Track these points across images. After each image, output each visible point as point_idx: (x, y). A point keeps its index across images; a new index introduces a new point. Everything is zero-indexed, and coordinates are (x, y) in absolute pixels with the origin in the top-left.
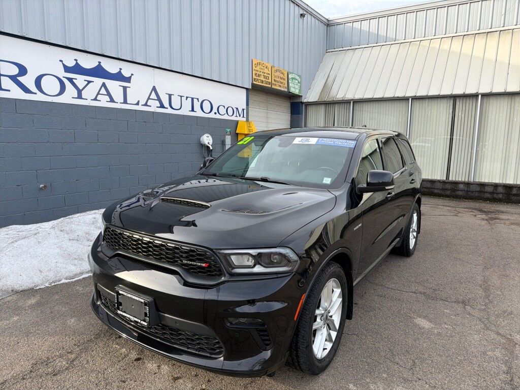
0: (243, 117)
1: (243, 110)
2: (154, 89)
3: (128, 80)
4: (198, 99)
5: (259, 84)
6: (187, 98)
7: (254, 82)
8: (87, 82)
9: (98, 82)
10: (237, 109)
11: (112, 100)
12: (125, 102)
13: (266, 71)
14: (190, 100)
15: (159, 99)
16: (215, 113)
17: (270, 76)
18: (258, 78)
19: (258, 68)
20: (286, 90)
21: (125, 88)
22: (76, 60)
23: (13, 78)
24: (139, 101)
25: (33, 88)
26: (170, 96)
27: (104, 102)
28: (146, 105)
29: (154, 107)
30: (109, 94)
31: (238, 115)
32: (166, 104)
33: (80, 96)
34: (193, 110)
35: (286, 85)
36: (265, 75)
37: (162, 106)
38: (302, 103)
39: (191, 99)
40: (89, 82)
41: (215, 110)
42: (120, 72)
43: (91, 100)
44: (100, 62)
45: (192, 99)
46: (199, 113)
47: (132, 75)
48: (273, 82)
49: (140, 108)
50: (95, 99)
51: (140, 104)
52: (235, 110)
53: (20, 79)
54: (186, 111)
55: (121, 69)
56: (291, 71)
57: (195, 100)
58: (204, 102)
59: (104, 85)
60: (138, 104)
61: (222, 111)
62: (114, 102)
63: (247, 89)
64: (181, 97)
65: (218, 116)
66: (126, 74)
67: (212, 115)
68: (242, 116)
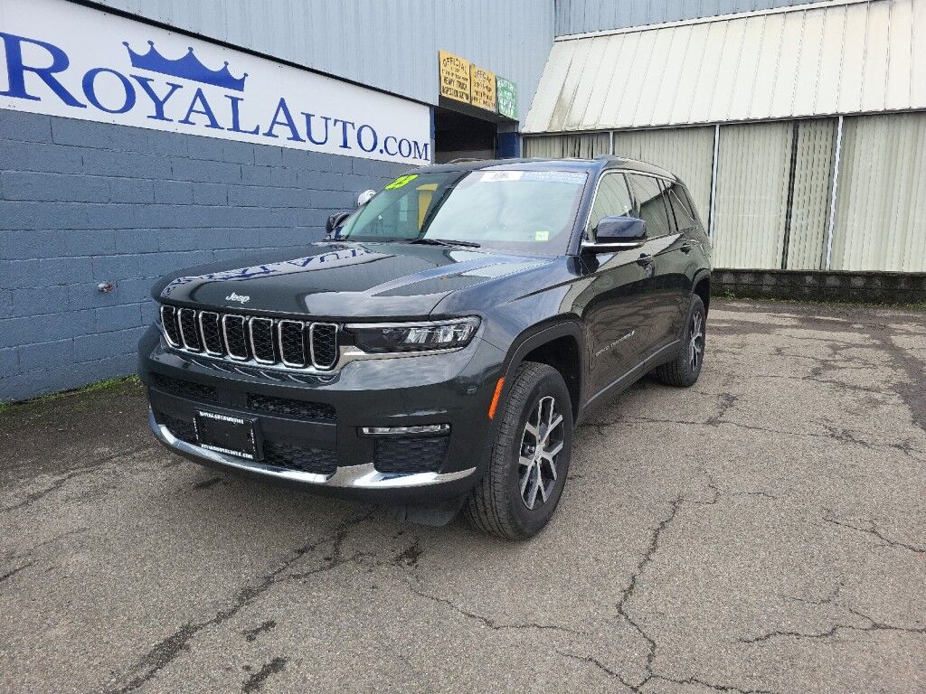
0: (426, 159)
1: (426, 145)
2: (282, 104)
3: (239, 85)
4: (353, 124)
5: (450, 97)
6: (336, 121)
7: (444, 95)
8: (171, 87)
9: (190, 86)
10: (416, 143)
11: (214, 124)
12: (236, 128)
13: (461, 74)
14: (340, 125)
15: (291, 124)
16: (381, 151)
17: (468, 83)
18: (449, 86)
19: (448, 68)
20: (493, 109)
21: (235, 101)
22: (151, 43)
23: (45, 74)
24: (258, 127)
25: (80, 95)
26: (308, 117)
27: (200, 127)
28: (269, 134)
29: (283, 138)
30: (208, 112)
31: (417, 156)
32: (302, 133)
33: (160, 115)
34: (345, 145)
35: (494, 101)
36: (461, 81)
37: (296, 137)
38: (519, 134)
40: (175, 87)
41: (380, 146)
42: (225, 69)
43: (180, 121)
44: (191, 49)
45: (344, 124)
46: (355, 151)
47: (246, 75)
48: (474, 94)
49: (260, 139)
50: (186, 121)
51: (261, 132)
52: (413, 145)
53: (56, 76)
54: (333, 147)
55: (226, 63)
56: (501, 75)
57: (349, 126)
59: (199, 94)
60: (256, 132)
61: (393, 147)
62: (217, 126)
63: (430, 106)
64: (326, 119)
65: (385, 157)
66: (236, 74)
67: (375, 155)
68: (424, 157)
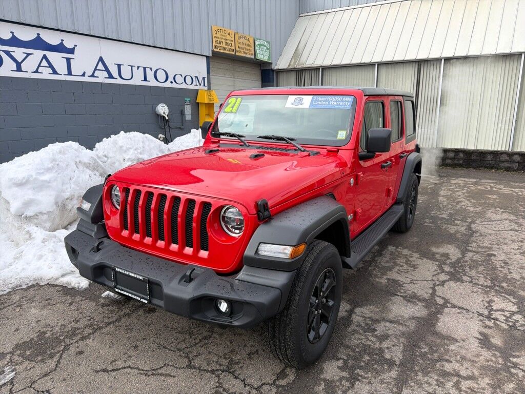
0: (204, 85)
1: (204, 78)
2: (101, 59)
3: (72, 51)
4: (151, 69)
5: (220, 51)
6: (138, 67)
7: (215, 50)
8: (26, 55)
9: (38, 54)
10: (197, 77)
11: (55, 72)
12: (70, 73)
13: (228, 37)
14: (141, 70)
15: (107, 70)
16: (171, 82)
17: (233, 43)
18: (219, 45)
19: (218, 35)
20: (253, 57)
21: (68, 60)
22: (12, 32)
24: (84, 73)
26: (119, 66)
27: (46, 74)
28: (93, 76)
29: (102, 77)
30: (51, 66)
31: (198, 84)
32: (115, 74)
33: (19, 69)
34: (145, 80)
35: (253, 52)
36: (228, 41)
37: (111, 76)
38: (273, 70)
39: (143, 68)
40: (28, 55)
41: (171, 79)
42: (62, 43)
43: (32, 72)
44: (38, 34)
45: (145, 69)
46: (152, 82)
47: (76, 46)
48: (237, 48)
49: (86, 79)
50: (37, 71)
51: (86, 75)
52: (194, 78)
54: (138, 80)
55: (62, 40)
56: (258, 37)
57: (148, 70)
58: (158, 71)
59: (45, 57)
60: (84, 75)
61: (179, 79)
62: (57, 74)
63: (207, 57)
64: (132, 66)
65: (174, 85)
67: (168, 84)
68: (202, 84)
